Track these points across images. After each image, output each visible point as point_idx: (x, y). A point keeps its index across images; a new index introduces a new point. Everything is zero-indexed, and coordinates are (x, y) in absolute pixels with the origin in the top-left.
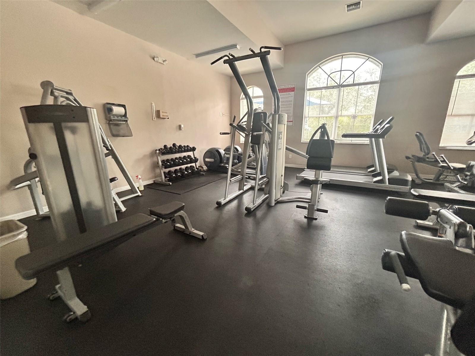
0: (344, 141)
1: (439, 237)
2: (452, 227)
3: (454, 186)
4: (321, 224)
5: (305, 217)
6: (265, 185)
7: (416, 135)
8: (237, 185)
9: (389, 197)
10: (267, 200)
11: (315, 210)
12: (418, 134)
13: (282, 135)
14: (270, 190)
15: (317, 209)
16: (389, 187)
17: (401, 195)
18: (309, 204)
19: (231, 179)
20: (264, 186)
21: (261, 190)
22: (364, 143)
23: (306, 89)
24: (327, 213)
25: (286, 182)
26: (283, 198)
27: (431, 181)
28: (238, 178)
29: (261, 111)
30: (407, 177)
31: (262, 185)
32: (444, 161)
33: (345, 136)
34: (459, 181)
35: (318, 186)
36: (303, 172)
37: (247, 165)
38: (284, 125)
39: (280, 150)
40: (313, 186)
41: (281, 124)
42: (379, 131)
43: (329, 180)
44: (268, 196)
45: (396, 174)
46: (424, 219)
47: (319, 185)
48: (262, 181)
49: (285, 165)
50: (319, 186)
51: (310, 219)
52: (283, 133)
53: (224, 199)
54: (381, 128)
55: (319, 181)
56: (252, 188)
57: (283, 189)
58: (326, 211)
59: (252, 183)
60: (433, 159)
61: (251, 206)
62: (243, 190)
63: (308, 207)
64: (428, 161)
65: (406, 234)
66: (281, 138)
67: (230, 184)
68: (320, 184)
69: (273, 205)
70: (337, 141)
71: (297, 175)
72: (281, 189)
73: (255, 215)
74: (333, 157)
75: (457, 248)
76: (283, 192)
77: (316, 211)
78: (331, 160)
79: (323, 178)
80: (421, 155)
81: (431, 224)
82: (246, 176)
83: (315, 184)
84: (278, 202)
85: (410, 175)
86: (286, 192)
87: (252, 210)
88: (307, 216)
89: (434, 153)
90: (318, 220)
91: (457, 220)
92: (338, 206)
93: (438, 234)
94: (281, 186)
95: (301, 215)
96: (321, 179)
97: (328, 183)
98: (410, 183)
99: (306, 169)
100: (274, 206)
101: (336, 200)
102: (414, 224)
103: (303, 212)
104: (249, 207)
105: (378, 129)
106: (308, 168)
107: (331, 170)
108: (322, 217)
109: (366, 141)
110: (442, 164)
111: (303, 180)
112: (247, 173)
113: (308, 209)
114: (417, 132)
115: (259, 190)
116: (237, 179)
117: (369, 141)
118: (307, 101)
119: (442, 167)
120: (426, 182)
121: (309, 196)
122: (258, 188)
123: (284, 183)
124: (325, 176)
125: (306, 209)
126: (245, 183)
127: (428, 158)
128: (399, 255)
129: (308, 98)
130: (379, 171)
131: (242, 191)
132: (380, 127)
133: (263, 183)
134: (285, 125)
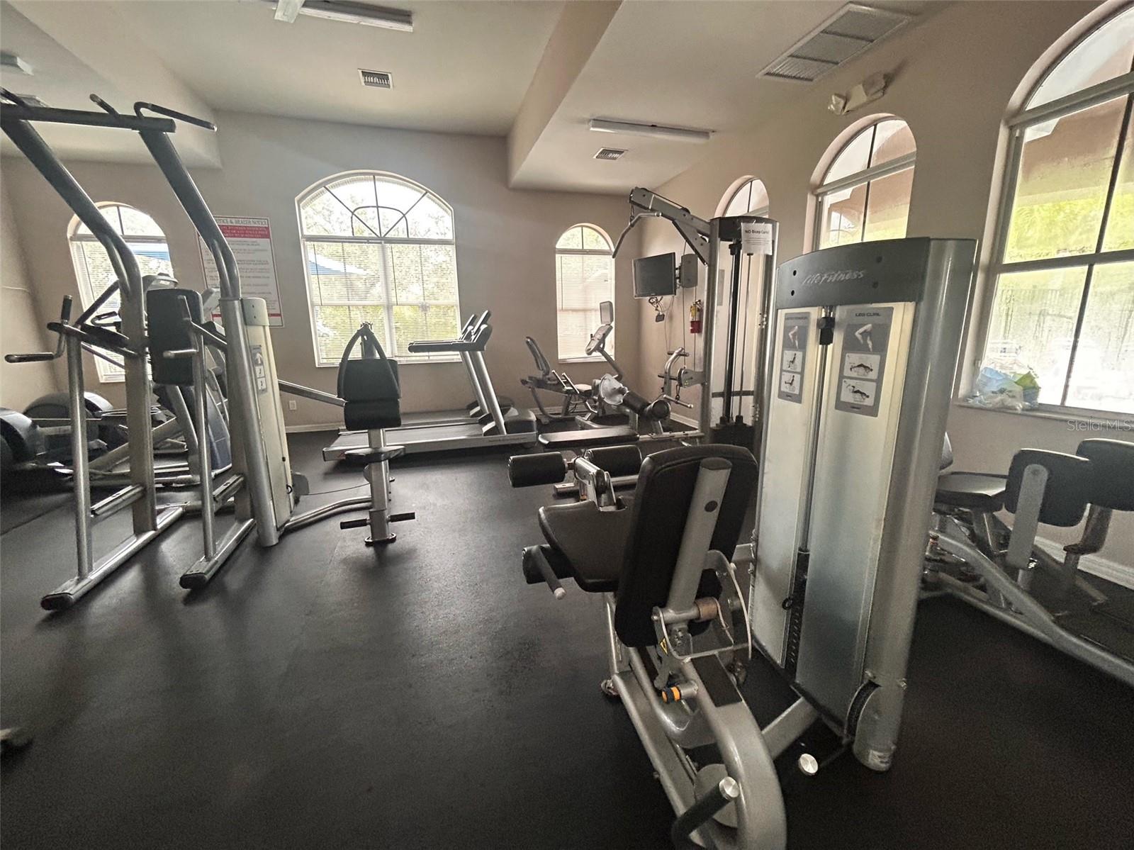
0: (414, 358)
1: (582, 500)
2: (591, 482)
3: (585, 419)
4: (407, 547)
5: (368, 544)
6: (234, 496)
7: (528, 342)
8: (127, 519)
9: (512, 458)
10: (254, 535)
11: (388, 521)
12: (529, 340)
13: (261, 354)
14: (256, 505)
15: (391, 516)
16: (508, 438)
17: (527, 448)
18: (371, 510)
19: (96, 506)
20: (232, 499)
21: (224, 512)
22: (453, 359)
23: (300, 235)
24: (414, 518)
25: (298, 473)
26: (298, 517)
27: (560, 416)
28: (124, 498)
29: (168, 283)
30: (530, 416)
31: (225, 498)
32: (567, 383)
33: (414, 348)
34: (591, 412)
35: (381, 466)
36: (337, 439)
37: (155, 449)
38: (261, 328)
39: (267, 394)
40: (370, 468)
41: (252, 324)
42: (473, 337)
43: (403, 447)
44: (252, 522)
45: (514, 412)
46: (561, 480)
47: (383, 463)
48: (222, 488)
49: (286, 429)
50: (384, 465)
51: (380, 543)
52: (264, 349)
53: (79, 581)
54: (475, 330)
55: (382, 453)
56: (190, 515)
57: (295, 492)
58: (411, 516)
59: (186, 499)
60: (554, 380)
61: (201, 566)
62: (155, 529)
63: (368, 518)
64: (551, 384)
65: (545, 511)
66: (260, 362)
67: (91, 523)
68: (385, 460)
69: (275, 541)
70: (401, 359)
71: (324, 449)
72: (289, 493)
73: (222, 590)
74: (402, 396)
75: (601, 509)
76: (297, 501)
77: (390, 523)
78: (397, 403)
79: (387, 444)
80: (539, 375)
81: (571, 485)
82: (157, 483)
83: (374, 462)
84: (287, 531)
85: (533, 411)
86: (302, 498)
87: (207, 577)
88: (370, 541)
89: (554, 371)
90: (397, 541)
91: (593, 469)
92: (431, 497)
93: (581, 498)
94: (287, 486)
95: (356, 543)
96: (384, 449)
97: (402, 454)
98: (535, 425)
99: (343, 430)
100: (277, 544)
101: (425, 486)
102: (553, 492)
103: (359, 534)
104: (194, 572)
105: (470, 332)
106: (349, 428)
107: (402, 423)
108: (404, 531)
109: (455, 356)
110: (567, 388)
111: (344, 458)
112: (158, 475)
113: (370, 524)
114: (528, 338)
115: (219, 513)
116: (121, 500)
117: (460, 357)
118: (309, 264)
119: (568, 392)
120: (554, 418)
121: (365, 493)
122: (215, 510)
123: (294, 476)
124: (392, 441)
125: (365, 525)
126: (158, 508)
127: (549, 379)
128: (543, 549)
129: (311, 257)
130: (488, 413)
131: (149, 534)
132: (473, 329)
133: (227, 491)
134: (264, 327)
